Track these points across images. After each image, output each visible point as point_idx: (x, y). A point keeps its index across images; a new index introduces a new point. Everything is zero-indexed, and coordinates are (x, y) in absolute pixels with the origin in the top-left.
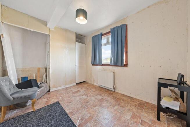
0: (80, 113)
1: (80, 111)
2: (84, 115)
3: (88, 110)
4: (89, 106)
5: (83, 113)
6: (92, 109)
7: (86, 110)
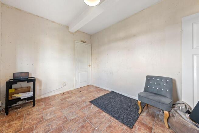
0: (92, 112)
1: (92, 114)
2: (88, 110)
3: (84, 115)
4: (82, 120)
5: (89, 112)
6: (79, 116)
7: (86, 115)
